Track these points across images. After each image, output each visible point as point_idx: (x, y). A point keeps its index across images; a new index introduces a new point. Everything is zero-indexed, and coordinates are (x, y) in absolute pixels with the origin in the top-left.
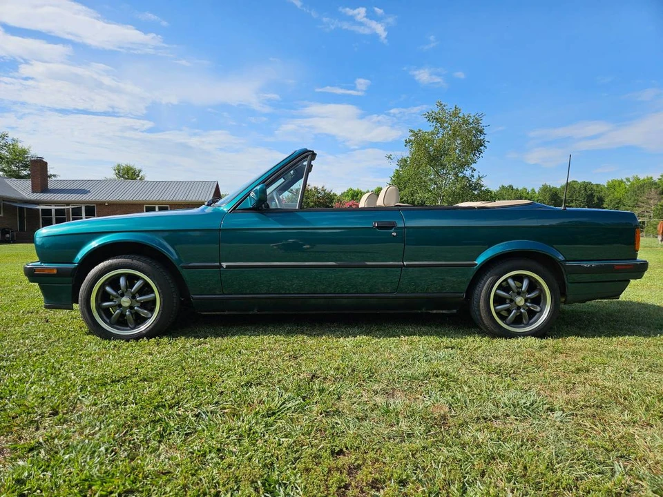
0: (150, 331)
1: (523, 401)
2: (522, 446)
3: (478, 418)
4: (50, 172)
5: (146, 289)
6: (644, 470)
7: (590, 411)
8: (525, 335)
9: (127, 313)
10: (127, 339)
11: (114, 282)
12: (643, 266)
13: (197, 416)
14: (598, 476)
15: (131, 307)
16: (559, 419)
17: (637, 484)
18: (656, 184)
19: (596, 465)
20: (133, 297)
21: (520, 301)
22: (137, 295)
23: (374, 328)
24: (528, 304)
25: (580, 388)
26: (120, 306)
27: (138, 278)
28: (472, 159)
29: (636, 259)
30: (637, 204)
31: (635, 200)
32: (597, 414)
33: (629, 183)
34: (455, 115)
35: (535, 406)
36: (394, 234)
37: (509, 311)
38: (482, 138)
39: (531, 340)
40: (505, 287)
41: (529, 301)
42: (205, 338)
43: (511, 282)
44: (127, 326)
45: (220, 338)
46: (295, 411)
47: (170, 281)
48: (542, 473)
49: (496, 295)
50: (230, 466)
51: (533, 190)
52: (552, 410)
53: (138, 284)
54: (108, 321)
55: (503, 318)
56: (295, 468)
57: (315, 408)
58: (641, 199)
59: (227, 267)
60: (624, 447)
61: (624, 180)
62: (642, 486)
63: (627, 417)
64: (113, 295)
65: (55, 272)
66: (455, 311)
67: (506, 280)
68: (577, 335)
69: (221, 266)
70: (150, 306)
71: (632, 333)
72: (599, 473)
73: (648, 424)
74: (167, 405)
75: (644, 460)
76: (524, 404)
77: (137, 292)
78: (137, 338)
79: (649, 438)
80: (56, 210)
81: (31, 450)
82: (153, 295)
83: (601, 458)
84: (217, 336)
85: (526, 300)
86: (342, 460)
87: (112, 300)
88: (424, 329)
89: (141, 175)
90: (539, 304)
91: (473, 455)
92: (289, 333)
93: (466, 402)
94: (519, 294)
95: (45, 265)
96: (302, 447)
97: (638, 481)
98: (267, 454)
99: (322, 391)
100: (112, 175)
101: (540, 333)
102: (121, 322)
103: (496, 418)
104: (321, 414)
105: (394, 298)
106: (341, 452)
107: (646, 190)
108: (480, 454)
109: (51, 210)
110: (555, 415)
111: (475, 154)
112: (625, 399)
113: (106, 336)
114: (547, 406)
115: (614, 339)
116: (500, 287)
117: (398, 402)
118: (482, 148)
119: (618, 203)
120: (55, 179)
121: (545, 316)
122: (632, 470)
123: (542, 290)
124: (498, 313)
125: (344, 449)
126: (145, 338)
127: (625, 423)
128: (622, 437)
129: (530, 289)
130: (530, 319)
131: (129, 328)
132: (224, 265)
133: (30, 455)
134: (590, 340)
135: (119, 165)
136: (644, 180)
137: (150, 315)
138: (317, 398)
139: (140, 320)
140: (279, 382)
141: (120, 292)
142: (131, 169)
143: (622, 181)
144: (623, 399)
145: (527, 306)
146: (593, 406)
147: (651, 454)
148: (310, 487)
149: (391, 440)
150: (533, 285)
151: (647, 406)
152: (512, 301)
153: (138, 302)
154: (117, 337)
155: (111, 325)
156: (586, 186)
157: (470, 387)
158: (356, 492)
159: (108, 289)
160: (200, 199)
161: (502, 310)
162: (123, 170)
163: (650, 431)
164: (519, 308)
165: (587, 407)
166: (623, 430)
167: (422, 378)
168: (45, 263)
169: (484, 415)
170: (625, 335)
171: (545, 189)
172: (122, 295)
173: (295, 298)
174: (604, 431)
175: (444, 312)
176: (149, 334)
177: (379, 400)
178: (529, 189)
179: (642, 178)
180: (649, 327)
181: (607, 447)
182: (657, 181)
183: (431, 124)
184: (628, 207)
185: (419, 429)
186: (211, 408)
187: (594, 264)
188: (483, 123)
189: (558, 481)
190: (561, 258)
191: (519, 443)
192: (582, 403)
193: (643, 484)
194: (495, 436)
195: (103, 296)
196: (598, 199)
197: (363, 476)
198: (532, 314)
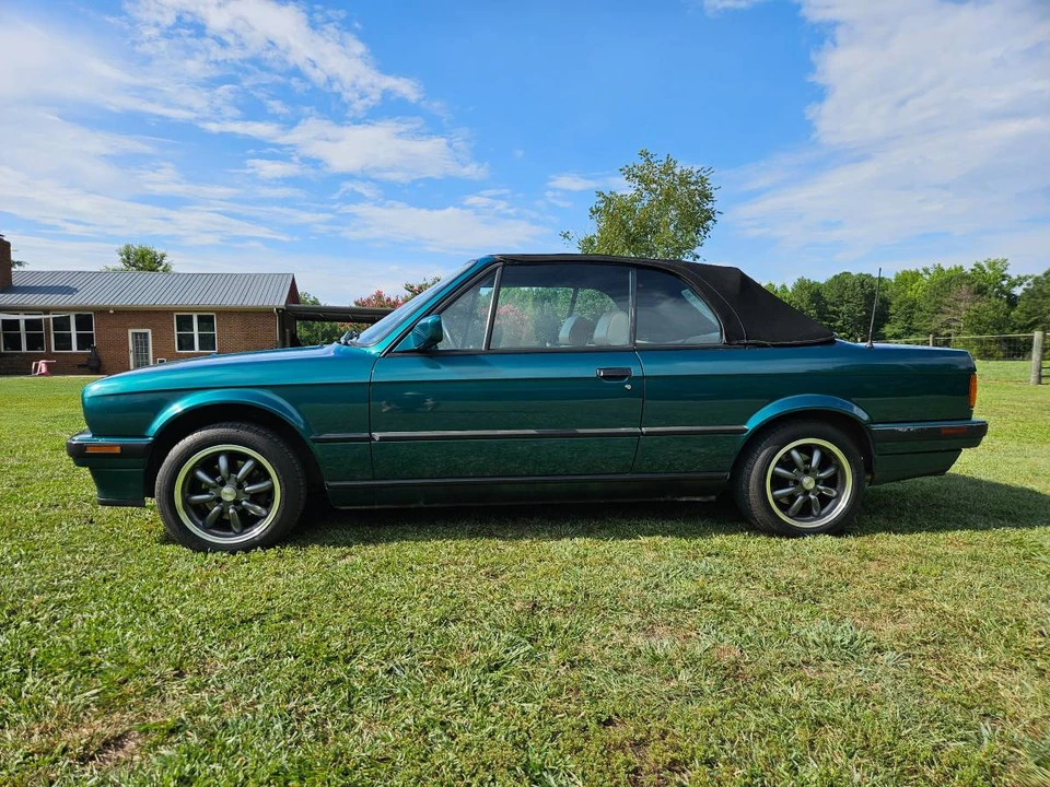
0: (265, 537)
1: (839, 638)
2: (852, 704)
3: (784, 665)
4: (14, 257)
5: (259, 474)
6: (1016, 732)
7: (930, 649)
8: (816, 532)
9: (231, 511)
10: (232, 550)
11: (209, 464)
12: (982, 429)
13: (390, 672)
14: (962, 744)
15: (236, 502)
16: (891, 663)
17: (1012, 753)
18: (968, 277)
19: (956, 729)
20: (239, 486)
21: (809, 483)
22: (245, 484)
23: (595, 525)
24: (820, 487)
25: (910, 614)
26: (219, 500)
27: (246, 458)
28: (693, 240)
29: (970, 419)
30: (939, 308)
31: (937, 302)
32: (941, 653)
33: (927, 277)
34: (668, 169)
35: (856, 643)
36: (628, 387)
37: (792, 497)
38: (709, 207)
39: (826, 540)
40: (787, 463)
41: (821, 482)
42: (350, 546)
43: (795, 454)
44: (230, 529)
45: (372, 546)
46: (525, 661)
47: (294, 461)
48: (890, 744)
49: (774, 474)
50: (468, 746)
51: (784, 286)
52: (879, 650)
53: (246, 467)
54: (201, 523)
55: (784, 508)
56: (558, 747)
57: (553, 657)
58: (945, 301)
59: (382, 439)
60: (987, 701)
61: (921, 272)
62: (1019, 755)
63: (981, 657)
64: (207, 483)
65: (118, 450)
66: (713, 498)
67: (788, 453)
68: (887, 529)
69: (372, 439)
70: (265, 498)
71: (966, 526)
72: (962, 740)
73: (1011, 667)
74: (341, 658)
75: (1016, 719)
76: (842, 641)
77: (245, 479)
78: (247, 547)
79: (1018, 687)
80: (26, 321)
81: (173, 731)
82: (267, 483)
83: (959, 719)
84: (367, 542)
85: (817, 482)
86: (617, 733)
87: (206, 492)
88: (668, 525)
89: (165, 261)
90: (834, 487)
91: (792, 720)
92: (472, 535)
93: (761, 642)
94: (807, 472)
95: (101, 441)
96: (554, 715)
97: (1013, 749)
98: (512, 728)
99: (552, 628)
100: (117, 263)
101: (837, 529)
102: (222, 524)
103: (807, 663)
104: (563, 665)
105: (624, 481)
106: (609, 722)
107: (954, 287)
108: (801, 718)
109: (18, 320)
110: (886, 657)
111: (698, 232)
112: (975, 630)
113: (200, 546)
114: (871, 645)
115: (941, 536)
116: (780, 464)
117: (665, 644)
118: (710, 222)
119: (911, 307)
120: (21, 269)
121: (843, 504)
122: (1002, 733)
123: (839, 467)
124: (776, 501)
125: (614, 717)
126: (259, 549)
127: (982, 666)
128: (981, 687)
129: (823, 465)
130: (823, 507)
131: (232, 533)
132: (377, 435)
133: (173, 739)
134: (907, 538)
135: (128, 247)
136: (950, 271)
137: (264, 512)
138: (550, 641)
139: (249, 521)
140: (487, 615)
141: (218, 479)
142: (149, 253)
143: (917, 273)
144: (973, 631)
145: (819, 490)
146: (934, 641)
147: (1023, 710)
148: (592, 774)
149: (674, 702)
150: (827, 460)
151: (1007, 640)
152: (797, 483)
153: (246, 493)
154: (216, 548)
155: (206, 529)
156: (864, 281)
157: (759, 617)
158: (653, 777)
159: (201, 474)
160: (266, 304)
161: (782, 496)
162: (136, 254)
163: (1017, 676)
164: (807, 492)
165: (925, 643)
166: (980, 677)
167: (687, 605)
168: (100, 436)
169: (790, 660)
170: (955, 529)
171: (803, 285)
172: (223, 484)
173: (475, 484)
174: (956, 677)
175: (698, 499)
176: (266, 542)
177: (638, 640)
178: (778, 286)
179: (946, 268)
180: (985, 515)
181: (964, 702)
182: (970, 272)
183: (630, 183)
184: (926, 314)
185: (708, 684)
186: (405, 659)
187: (912, 428)
188: (713, 182)
189: (913, 753)
190: (865, 417)
191: (848, 701)
192: (918, 638)
193: (1020, 752)
194: (814, 691)
195: (193, 485)
196: (881, 300)
197: (655, 754)
198: (825, 501)
